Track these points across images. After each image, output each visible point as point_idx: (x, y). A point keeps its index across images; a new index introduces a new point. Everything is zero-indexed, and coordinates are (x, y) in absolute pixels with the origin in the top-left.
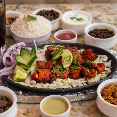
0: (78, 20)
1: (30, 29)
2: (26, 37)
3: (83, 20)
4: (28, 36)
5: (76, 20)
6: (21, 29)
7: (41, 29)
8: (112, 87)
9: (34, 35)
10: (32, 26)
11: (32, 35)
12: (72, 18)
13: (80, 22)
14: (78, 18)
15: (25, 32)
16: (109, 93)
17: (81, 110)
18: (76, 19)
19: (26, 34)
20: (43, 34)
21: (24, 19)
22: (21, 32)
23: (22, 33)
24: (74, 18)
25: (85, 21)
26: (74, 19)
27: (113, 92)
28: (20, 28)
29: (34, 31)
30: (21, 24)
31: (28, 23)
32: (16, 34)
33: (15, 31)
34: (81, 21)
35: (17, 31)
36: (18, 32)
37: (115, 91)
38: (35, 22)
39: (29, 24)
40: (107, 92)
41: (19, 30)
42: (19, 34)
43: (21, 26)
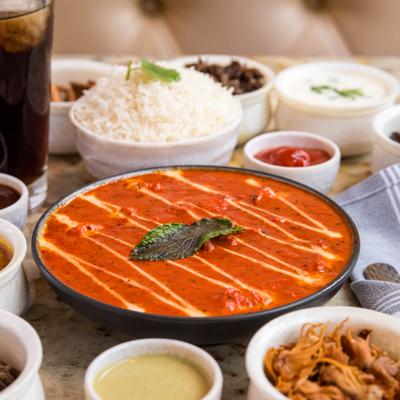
0: (344, 94)
1: (148, 111)
2: (128, 142)
3: (361, 95)
4: (138, 140)
5: (334, 94)
6: (110, 110)
7: (192, 115)
8: (314, 338)
9: (164, 136)
10: (155, 102)
11: (153, 135)
12: (316, 89)
15: (124, 124)
16: (303, 367)
18: (336, 90)
19: (129, 133)
20: (201, 136)
21: (128, 77)
22: (109, 124)
23: (115, 126)
24: (326, 88)
26: (324, 91)
27: (319, 360)
28: (106, 107)
29: (164, 122)
30: (113, 93)
31: (142, 89)
32: (89, 132)
33: (86, 119)
34: (355, 96)
35: (92, 120)
36: (97, 122)
37: (327, 356)
38: (170, 88)
39: (144, 95)
40: (292, 362)
41: (102, 114)
42: (100, 130)
43: (114, 100)
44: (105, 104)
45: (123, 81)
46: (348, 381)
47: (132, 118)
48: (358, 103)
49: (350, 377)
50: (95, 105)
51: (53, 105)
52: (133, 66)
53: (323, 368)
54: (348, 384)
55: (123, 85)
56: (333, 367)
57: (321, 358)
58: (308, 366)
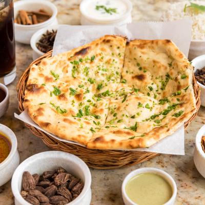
0: (107, 11)
5: (104, 11)
13: (109, 14)
14: (108, 8)
17: (174, 164)
18: (105, 9)
21: (185, 11)
25: (118, 13)
34: (111, 14)
52: (187, 6)
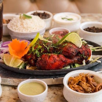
1: (25, 26)
2: (21, 32)
9: (29, 31)
10: (27, 24)
12: (63, 19)
18: (67, 19)
19: (21, 30)
21: (20, 18)
22: (16, 28)
24: (65, 18)
25: (74, 20)
31: (23, 21)
32: (12, 30)
35: (12, 27)
36: (14, 28)
37: (82, 80)
38: (30, 20)
40: (73, 81)
41: (14, 26)
42: (14, 30)
43: (17, 23)
44: (15, 24)
45: (19, 19)
46: (85, 86)
47: (21, 27)
48: (72, 21)
49: (85, 85)
50: (13, 24)
51: (3, 24)
52: (21, 15)
53: (80, 82)
54: (84, 87)
55: (19, 20)
56: (82, 82)
57: (80, 80)
58: (77, 82)
